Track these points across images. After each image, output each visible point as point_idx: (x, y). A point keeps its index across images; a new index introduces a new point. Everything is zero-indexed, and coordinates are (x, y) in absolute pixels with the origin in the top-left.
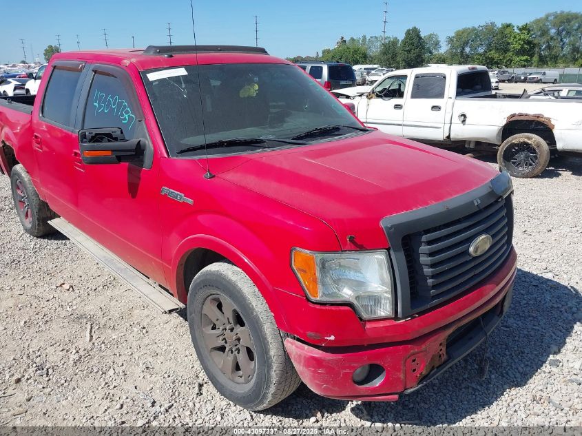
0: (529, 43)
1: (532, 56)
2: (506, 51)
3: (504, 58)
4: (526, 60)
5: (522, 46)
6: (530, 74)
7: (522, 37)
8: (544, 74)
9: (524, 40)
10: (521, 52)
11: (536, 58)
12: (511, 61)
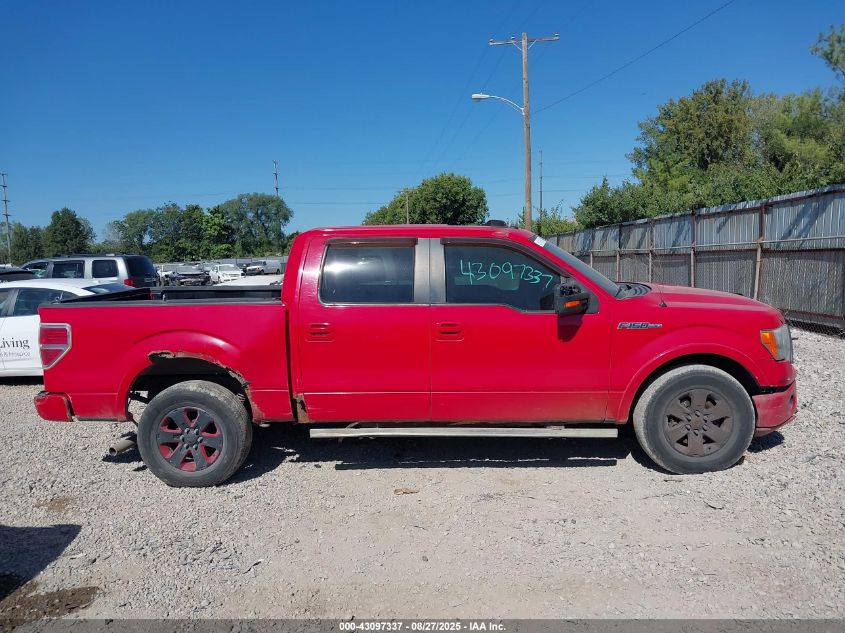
0: (226, 228)
1: (233, 243)
2: (199, 238)
3: (199, 248)
4: (228, 249)
5: (219, 233)
6: (248, 265)
7: (217, 221)
8: (265, 263)
9: (219, 225)
10: (219, 239)
11: (238, 246)
12: (209, 250)
